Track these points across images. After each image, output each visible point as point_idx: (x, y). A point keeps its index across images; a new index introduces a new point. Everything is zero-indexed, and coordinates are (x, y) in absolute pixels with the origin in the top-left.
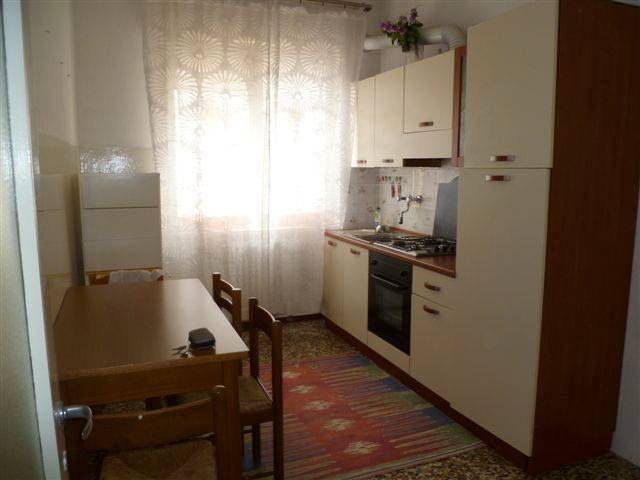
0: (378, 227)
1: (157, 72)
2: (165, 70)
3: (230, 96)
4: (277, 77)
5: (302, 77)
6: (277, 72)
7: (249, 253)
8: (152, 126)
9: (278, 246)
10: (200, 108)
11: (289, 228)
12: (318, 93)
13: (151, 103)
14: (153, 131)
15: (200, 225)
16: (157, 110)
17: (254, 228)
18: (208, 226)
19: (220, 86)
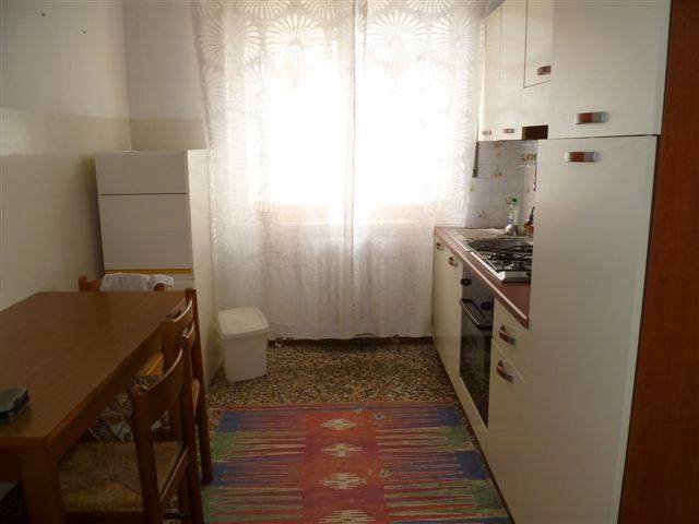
0: (509, 227)
1: (209, 22)
2: (220, 19)
3: (302, 47)
4: (365, 17)
5: (404, 15)
6: (364, 11)
7: (329, 254)
8: (204, 91)
9: (368, 246)
10: (263, 65)
11: (382, 222)
12: (424, 37)
13: (202, 61)
14: (206, 98)
15: (264, 216)
16: (211, 70)
17: (335, 221)
18: (276, 218)
19: (288, 36)
